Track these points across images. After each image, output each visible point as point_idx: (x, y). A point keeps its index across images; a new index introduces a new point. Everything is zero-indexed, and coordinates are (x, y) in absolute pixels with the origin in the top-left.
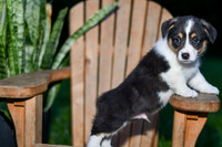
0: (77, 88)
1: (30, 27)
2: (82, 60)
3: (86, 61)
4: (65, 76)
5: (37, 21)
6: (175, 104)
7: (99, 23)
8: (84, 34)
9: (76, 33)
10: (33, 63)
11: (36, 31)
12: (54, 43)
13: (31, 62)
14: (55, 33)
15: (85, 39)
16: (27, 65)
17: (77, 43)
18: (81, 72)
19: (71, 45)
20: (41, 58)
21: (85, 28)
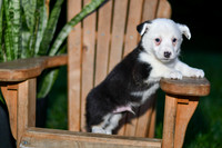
0: (73, 74)
1: (27, 13)
2: (79, 47)
3: (84, 48)
4: (62, 62)
5: (34, 8)
6: (165, 88)
7: (97, 9)
8: (82, 21)
9: (73, 20)
10: (29, 49)
11: (33, 17)
12: (51, 30)
13: (27, 48)
14: (52, 20)
15: (82, 26)
16: (24, 51)
17: (74, 30)
18: (78, 58)
19: (68, 31)
20: (38, 44)
21: (82, 15)
